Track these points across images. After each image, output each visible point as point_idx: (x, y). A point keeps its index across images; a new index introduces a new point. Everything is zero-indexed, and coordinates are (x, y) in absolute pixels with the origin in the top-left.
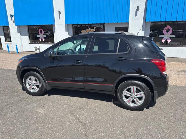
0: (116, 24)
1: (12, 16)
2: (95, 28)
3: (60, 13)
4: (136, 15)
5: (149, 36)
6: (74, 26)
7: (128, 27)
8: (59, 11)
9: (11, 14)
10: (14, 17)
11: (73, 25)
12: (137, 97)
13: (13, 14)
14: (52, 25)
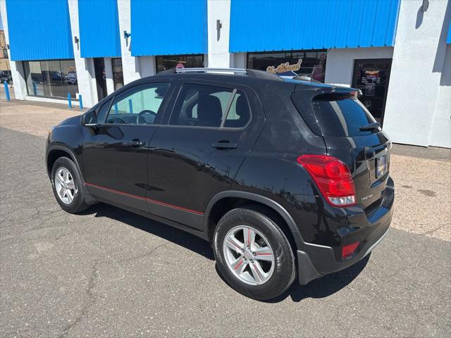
0: (354, 50)
1: (126, 35)
2: (300, 61)
3: (219, 26)
4: (418, 25)
5: (348, 86)
6: (251, 56)
7: (392, 59)
8: (218, 21)
9: (125, 32)
10: (130, 37)
11: (248, 54)
12: (260, 261)
13: (129, 32)
14: (203, 55)
